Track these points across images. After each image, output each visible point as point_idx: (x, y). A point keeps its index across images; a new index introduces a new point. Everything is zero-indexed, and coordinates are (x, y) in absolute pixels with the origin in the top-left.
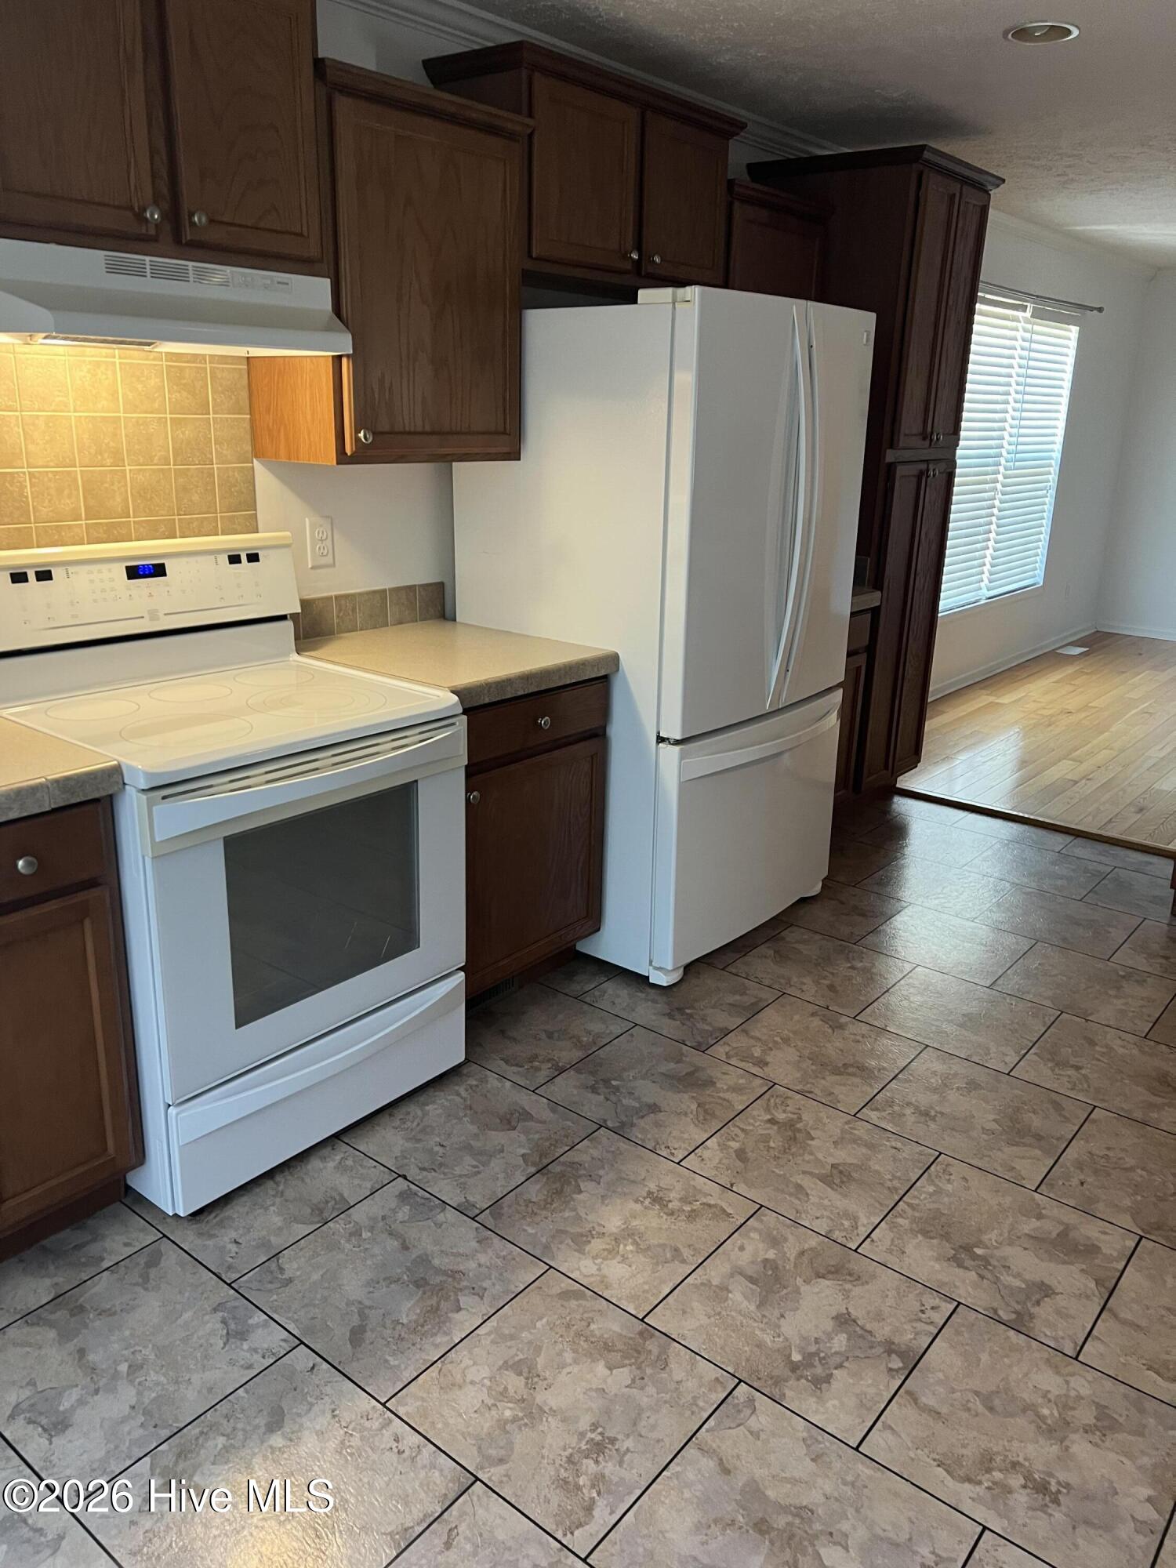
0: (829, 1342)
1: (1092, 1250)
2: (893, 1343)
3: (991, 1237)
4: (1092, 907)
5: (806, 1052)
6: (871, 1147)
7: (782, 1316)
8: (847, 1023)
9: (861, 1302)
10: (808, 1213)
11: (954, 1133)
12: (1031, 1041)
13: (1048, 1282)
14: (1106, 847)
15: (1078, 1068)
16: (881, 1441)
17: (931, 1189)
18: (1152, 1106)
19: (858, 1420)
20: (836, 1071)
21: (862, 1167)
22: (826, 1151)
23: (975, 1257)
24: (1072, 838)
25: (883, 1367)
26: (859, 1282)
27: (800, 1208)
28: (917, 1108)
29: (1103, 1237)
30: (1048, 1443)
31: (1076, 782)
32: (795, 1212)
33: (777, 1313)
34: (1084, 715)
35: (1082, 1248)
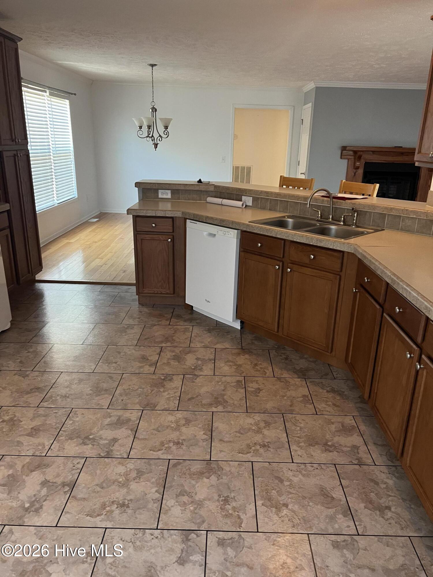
0: (40, 493)
1: (129, 420)
2: (65, 482)
3: (95, 430)
4: (113, 307)
5: (14, 390)
6: (46, 416)
7: (19, 493)
8: (29, 374)
9: (50, 474)
10: (24, 450)
11: (76, 399)
12: (99, 359)
13: (116, 437)
14: (115, 286)
15: (116, 363)
16: (65, 519)
17: (71, 422)
18: (141, 367)
19: (55, 516)
20: (28, 393)
21: (43, 425)
22: (27, 424)
23: (90, 439)
24: (103, 285)
25: (62, 493)
26: (48, 467)
27: (20, 449)
28: (62, 396)
29: (131, 415)
30: (123, 489)
31: (102, 266)
32: (18, 452)
33: (16, 493)
34: (101, 242)
35: (125, 421)
